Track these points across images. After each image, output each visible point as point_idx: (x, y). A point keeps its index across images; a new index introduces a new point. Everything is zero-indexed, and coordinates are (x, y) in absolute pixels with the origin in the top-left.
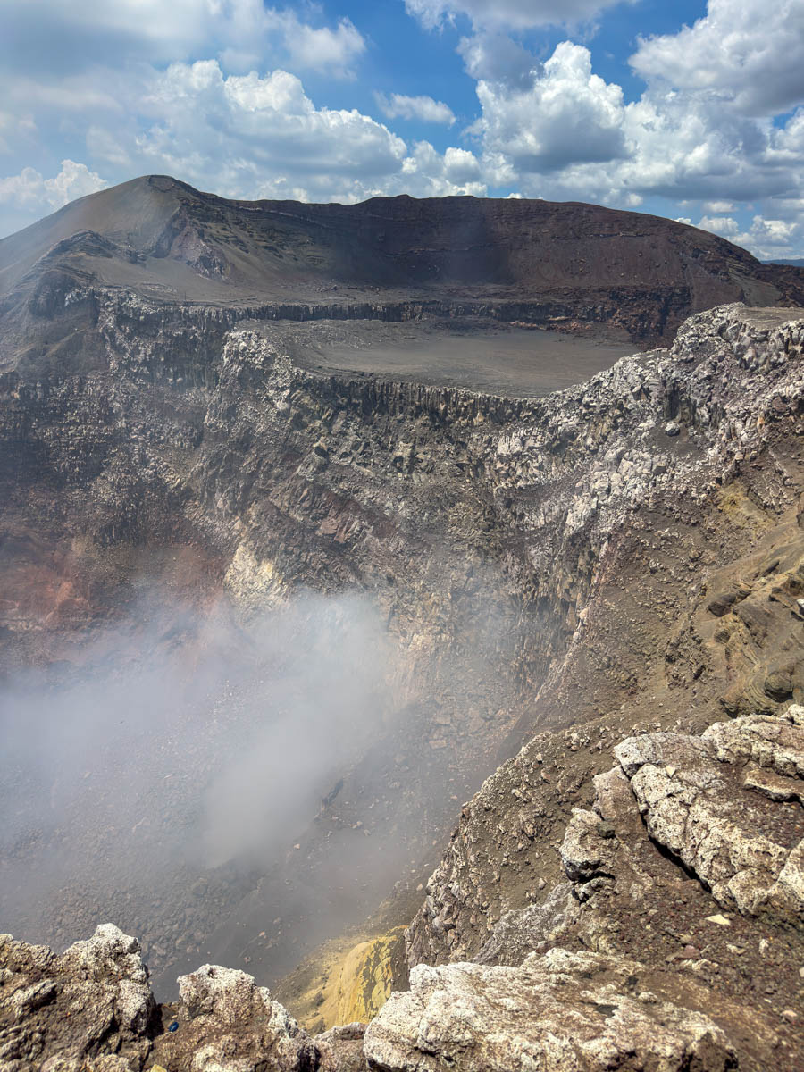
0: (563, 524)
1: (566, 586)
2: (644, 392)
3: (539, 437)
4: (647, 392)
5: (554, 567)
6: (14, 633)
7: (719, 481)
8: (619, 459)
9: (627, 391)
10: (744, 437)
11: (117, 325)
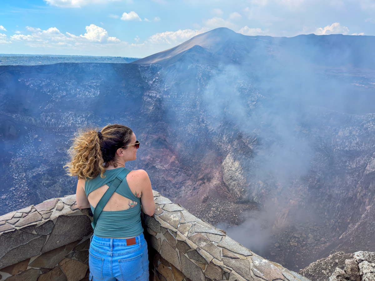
0: (365, 168)
3: (358, 131)
5: (357, 186)
6: (157, 168)
11: (202, 76)
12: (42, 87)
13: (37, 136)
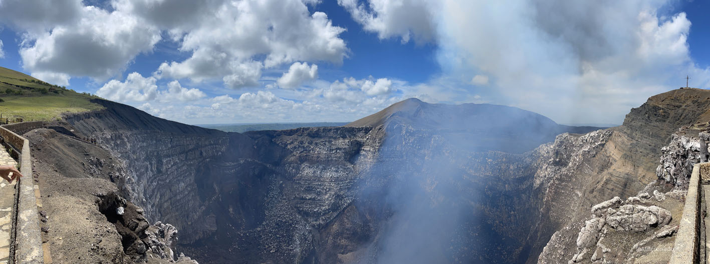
0: (532, 187)
1: (535, 203)
2: (548, 152)
4: (549, 152)
5: (530, 199)
7: (574, 170)
8: (547, 168)
9: (544, 152)
10: (578, 160)
11: (406, 133)
12: (287, 145)
13: (281, 182)
